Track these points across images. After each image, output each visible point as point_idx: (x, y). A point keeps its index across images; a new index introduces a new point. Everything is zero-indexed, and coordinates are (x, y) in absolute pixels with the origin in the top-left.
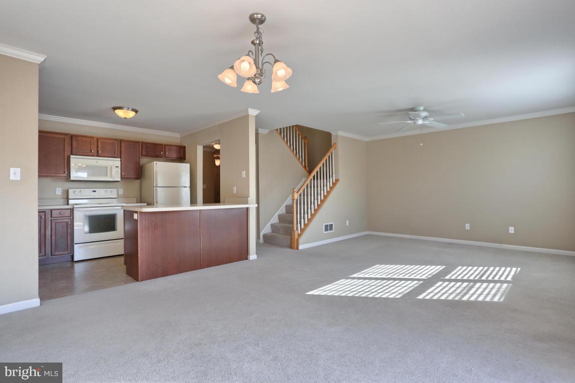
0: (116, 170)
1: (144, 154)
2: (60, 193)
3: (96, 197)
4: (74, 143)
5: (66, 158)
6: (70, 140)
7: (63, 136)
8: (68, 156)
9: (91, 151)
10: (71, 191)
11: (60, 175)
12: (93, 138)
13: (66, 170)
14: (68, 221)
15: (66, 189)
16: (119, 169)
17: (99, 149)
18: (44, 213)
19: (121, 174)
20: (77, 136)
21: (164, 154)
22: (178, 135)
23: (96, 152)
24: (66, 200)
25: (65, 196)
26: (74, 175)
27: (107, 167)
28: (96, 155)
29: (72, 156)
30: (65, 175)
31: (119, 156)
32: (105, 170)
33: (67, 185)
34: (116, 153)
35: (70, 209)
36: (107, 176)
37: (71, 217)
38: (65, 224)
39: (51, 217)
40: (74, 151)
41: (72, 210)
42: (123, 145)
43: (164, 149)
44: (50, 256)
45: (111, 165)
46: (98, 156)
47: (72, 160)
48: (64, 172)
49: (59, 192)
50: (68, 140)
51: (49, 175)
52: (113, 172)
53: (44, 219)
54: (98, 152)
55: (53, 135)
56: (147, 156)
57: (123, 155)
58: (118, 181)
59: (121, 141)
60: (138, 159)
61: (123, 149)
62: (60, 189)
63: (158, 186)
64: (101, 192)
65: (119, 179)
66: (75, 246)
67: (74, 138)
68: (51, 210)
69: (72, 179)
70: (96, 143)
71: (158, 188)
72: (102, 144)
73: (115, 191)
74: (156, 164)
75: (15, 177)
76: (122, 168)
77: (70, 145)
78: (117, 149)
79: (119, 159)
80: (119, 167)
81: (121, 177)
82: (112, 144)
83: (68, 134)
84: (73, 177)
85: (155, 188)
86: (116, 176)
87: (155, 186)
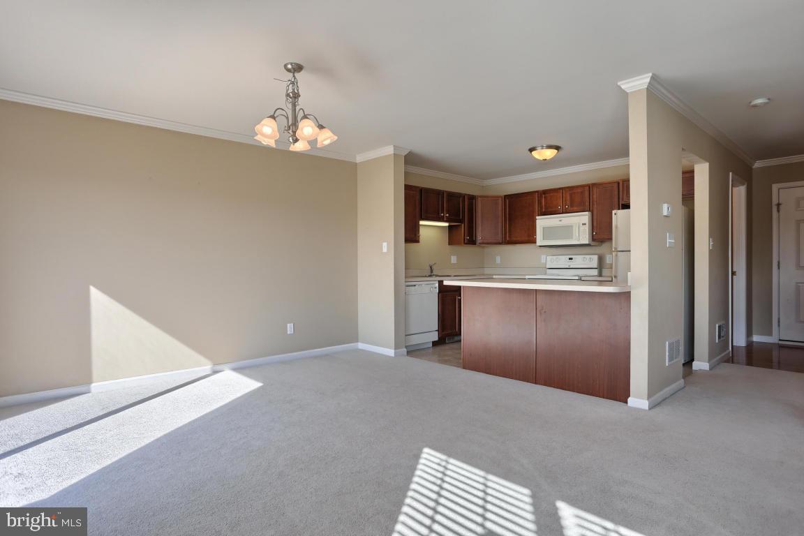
2: (545, 261)
3: (571, 266)
4: (543, 201)
6: (540, 198)
9: (558, 207)
10: (548, 259)
12: (561, 189)
16: (586, 227)
19: (592, 234)
23: (563, 208)
27: (572, 226)
31: (591, 209)
34: (587, 204)
36: (572, 238)
40: (543, 210)
42: (595, 191)
45: (577, 222)
50: (537, 199)
57: (595, 206)
64: (578, 260)
65: (586, 241)
70: (564, 195)
71: (619, 253)
72: (571, 195)
73: (596, 258)
74: (615, 214)
75: (385, 250)
76: (595, 224)
77: (540, 203)
78: (587, 199)
79: (587, 213)
80: (587, 224)
81: (593, 238)
82: (582, 193)
83: (537, 192)
84: (539, 243)
85: (614, 253)
86: (583, 237)
87: (613, 249)
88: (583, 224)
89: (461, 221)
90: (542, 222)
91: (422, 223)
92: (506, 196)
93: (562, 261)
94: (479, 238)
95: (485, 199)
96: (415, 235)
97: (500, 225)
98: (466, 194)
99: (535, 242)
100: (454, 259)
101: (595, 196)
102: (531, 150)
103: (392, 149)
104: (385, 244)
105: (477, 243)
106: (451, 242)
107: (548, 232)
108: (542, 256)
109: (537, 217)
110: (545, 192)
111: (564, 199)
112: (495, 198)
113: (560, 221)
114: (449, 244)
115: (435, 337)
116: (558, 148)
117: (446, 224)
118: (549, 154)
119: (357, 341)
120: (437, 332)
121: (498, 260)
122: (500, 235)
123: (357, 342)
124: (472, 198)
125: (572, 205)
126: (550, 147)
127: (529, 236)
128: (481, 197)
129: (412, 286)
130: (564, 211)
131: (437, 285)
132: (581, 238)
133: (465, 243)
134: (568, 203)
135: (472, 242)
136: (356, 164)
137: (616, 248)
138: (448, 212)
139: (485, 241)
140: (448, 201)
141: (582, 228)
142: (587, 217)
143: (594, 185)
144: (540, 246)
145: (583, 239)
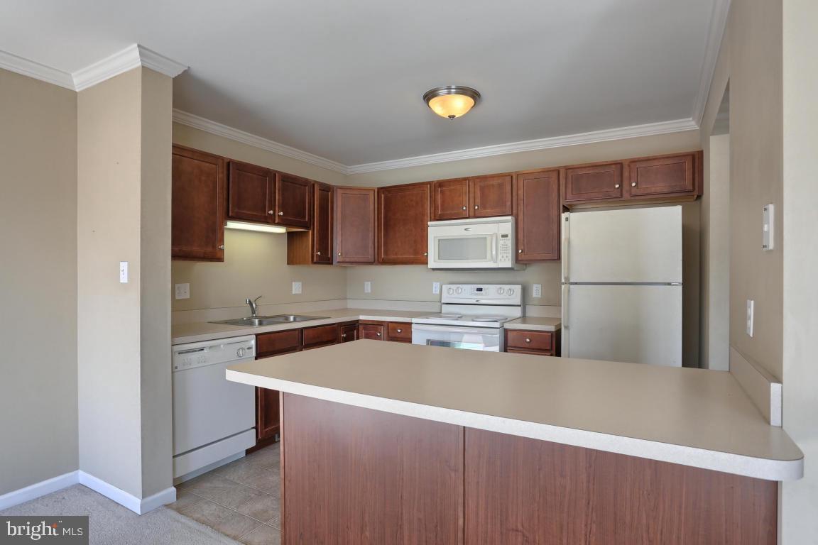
1: (569, 196)
2: (438, 292)
4: (438, 198)
6: (434, 193)
9: (463, 209)
10: (444, 289)
12: (466, 180)
13: (426, 249)
16: (508, 241)
18: (380, 327)
19: (517, 252)
21: (627, 189)
23: (472, 210)
27: (486, 238)
36: (486, 258)
40: (438, 213)
42: (521, 183)
43: (626, 176)
48: (424, 254)
49: (436, 289)
50: (429, 194)
56: (577, 200)
57: (521, 207)
62: (438, 284)
63: (571, 281)
64: (491, 291)
65: (508, 265)
67: (438, 189)
69: (430, 266)
70: (472, 190)
71: (572, 286)
72: (482, 189)
73: (518, 289)
74: (567, 219)
75: (124, 278)
76: (520, 236)
77: (433, 201)
78: (509, 196)
79: (510, 218)
80: (510, 237)
81: (517, 259)
82: (501, 186)
83: (429, 183)
84: (432, 264)
85: (563, 286)
86: (503, 257)
87: (563, 280)
88: (503, 236)
89: (307, 226)
90: (437, 231)
91: (232, 225)
92: (382, 190)
93: (466, 293)
94: (338, 254)
95: (348, 192)
96: (214, 247)
97: (371, 234)
98: (315, 182)
99: (427, 263)
100: (296, 288)
101: (521, 192)
102: (429, 96)
103: (137, 53)
104: (124, 266)
105: (334, 263)
106: (291, 261)
107: (447, 247)
108: (434, 284)
109: (429, 223)
110: (441, 184)
111: (472, 195)
112: (362, 192)
113: (466, 229)
114: (288, 264)
115: (250, 440)
116: (475, 95)
117: (282, 230)
118: (459, 105)
119: (75, 467)
120: (254, 430)
121: (368, 287)
122: (371, 251)
123: (77, 469)
124: (327, 189)
125: (484, 206)
126: (462, 91)
127: (416, 252)
128: (341, 188)
129: (194, 351)
130: (472, 214)
131: (253, 342)
132: (500, 257)
133: (313, 262)
134: (478, 201)
135: (325, 258)
136: (74, 95)
137: (567, 279)
138: (283, 208)
139: (347, 260)
140: (284, 190)
141: (502, 242)
142: (510, 223)
143: (518, 174)
144: (434, 269)
145: (503, 260)
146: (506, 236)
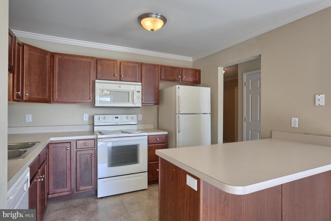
0: (137, 95)
1: (163, 78)
2: (87, 120)
3: (118, 124)
4: (99, 67)
5: (91, 82)
6: (96, 64)
7: (89, 60)
8: (93, 81)
9: (114, 76)
10: (96, 117)
11: (86, 101)
12: (116, 61)
13: (91, 95)
14: (93, 152)
15: (92, 114)
16: (140, 94)
17: (122, 73)
18: (69, 144)
19: (142, 99)
20: (101, 59)
21: (181, 78)
22: (190, 59)
23: (119, 77)
24: (92, 126)
25: (91, 123)
26: (100, 100)
27: (129, 92)
28: (119, 79)
29: (96, 81)
30: (91, 101)
31: (140, 81)
32: (127, 95)
33: (93, 111)
34: (137, 76)
35: (94, 139)
36: (129, 102)
37: (95, 148)
38: (89, 156)
39: (76, 149)
40: (99, 75)
41: (96, 140)
42: (143, 68)
43: (181, 73)
44: (75, 192)
45: (132, 90)
46: (120, 80)
47: (97, 85)
48: (90, 98)
49: (86, 118)
50: (93, 64)
51: (76, 101)
52: (135, 98)
53: (69, 151)
54: (120, 76)
55: (80, 59)
56: (166, 80)
57: (143, 79)
58: (139, 107)
59: (141, 65)
60: (157, 84)
61: (143, 72)
62: (87, 115)
63: (180, 113)
64: (123, 119)
65: (140, 105)
66: (99, 180)
67: (99, 62)
68: (77, 140)
69: (96, 105)
70: (118, 66)
72: (125, 67)
73: (136, 117)
74: (179, 88)
76: (143, 92)
79: (140, 83)
82: (134, 68)
83: (93, 58)
84: (98, 104)
85: (177, 115)
86: (137, 102)
87: (177, 113)
88: (138, 92)
92: (56, 55)
94: (26, 95)
95: (32, 49)
105: (23, 100)
111: (118, 69)
112: (42, 53)
124: (20, 44)
133: (13, 100)
145: (137, 103)
146: (139, 92)
